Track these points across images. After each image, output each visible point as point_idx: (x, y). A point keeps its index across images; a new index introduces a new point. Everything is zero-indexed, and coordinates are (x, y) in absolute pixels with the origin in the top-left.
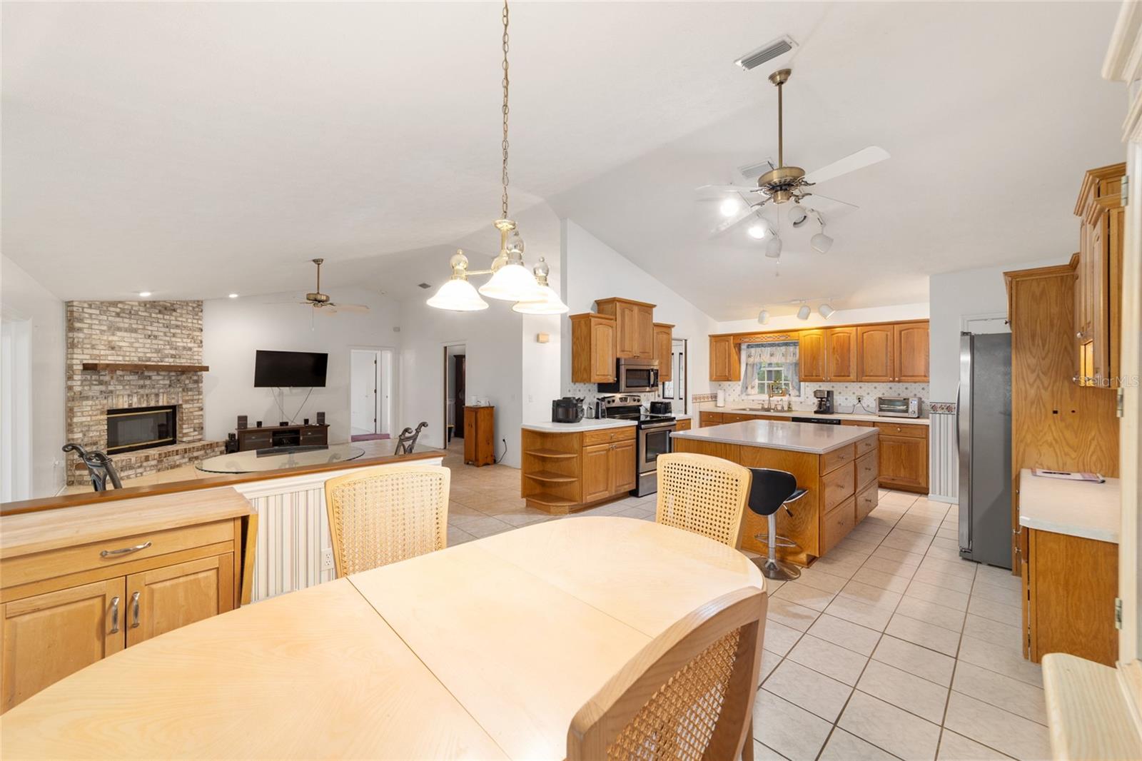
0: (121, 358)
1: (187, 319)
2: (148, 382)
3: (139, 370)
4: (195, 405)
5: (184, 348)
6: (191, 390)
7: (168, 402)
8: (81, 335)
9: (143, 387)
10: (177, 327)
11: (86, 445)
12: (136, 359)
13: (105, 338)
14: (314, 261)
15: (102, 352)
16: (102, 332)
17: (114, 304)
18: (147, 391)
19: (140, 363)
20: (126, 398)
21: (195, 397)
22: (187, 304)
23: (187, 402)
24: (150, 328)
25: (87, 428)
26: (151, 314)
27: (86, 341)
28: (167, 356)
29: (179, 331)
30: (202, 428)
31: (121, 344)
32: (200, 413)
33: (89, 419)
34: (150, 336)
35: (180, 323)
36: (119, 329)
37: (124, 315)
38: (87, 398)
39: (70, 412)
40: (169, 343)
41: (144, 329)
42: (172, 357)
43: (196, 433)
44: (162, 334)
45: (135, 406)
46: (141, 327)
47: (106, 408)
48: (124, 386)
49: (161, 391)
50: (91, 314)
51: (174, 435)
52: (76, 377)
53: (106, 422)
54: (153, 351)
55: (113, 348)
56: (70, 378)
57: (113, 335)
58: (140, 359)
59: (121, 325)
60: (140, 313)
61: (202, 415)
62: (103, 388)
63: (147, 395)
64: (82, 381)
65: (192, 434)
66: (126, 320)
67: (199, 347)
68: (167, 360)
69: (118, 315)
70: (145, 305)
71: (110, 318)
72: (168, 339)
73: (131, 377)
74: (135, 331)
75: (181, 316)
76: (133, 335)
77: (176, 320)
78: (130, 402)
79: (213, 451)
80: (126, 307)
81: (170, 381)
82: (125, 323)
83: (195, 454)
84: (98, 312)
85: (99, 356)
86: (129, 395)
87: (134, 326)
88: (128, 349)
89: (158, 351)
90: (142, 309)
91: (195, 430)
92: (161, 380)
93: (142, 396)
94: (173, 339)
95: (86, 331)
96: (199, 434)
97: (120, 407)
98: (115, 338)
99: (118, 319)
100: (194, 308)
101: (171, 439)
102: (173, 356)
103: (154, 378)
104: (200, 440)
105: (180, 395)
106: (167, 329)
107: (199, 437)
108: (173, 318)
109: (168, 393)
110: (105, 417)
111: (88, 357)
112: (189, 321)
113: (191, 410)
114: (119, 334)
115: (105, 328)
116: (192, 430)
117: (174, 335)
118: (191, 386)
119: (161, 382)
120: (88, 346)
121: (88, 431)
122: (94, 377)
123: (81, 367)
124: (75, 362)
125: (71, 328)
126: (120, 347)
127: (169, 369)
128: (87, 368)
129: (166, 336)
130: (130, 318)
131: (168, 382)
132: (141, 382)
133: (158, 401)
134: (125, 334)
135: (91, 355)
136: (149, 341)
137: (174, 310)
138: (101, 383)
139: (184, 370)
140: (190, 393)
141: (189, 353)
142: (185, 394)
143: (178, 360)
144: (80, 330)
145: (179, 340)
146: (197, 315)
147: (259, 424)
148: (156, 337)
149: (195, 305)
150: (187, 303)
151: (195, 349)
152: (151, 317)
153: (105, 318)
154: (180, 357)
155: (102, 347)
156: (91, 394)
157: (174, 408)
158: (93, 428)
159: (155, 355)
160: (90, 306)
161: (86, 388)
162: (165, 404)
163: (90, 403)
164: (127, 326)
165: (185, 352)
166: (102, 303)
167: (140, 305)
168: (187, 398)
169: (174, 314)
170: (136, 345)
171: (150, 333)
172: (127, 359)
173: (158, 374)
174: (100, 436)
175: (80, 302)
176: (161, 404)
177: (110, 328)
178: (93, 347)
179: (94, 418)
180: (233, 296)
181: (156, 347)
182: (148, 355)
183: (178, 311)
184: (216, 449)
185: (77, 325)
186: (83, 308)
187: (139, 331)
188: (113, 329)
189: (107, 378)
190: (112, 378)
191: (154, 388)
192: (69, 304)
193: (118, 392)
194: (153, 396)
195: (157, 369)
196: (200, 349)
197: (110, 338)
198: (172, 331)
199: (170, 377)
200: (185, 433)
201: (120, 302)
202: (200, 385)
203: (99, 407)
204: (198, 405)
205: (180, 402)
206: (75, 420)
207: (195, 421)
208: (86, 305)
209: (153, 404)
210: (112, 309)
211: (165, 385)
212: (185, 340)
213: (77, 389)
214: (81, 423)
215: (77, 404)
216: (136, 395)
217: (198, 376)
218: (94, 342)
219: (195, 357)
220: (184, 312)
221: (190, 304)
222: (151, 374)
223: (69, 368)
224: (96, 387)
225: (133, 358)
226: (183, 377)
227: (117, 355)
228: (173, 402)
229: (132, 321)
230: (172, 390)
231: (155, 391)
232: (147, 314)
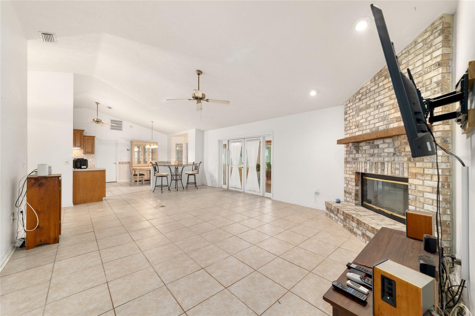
2: (376, 151)
9: (372, 155)
17: (358, 93)
18: (376, 159)
23: (415, 175)
36: (361, 110)
42: (397, 121)
44: (387, 99)
47: (355, 171)
49: (386, 159)
54: (380, 120)
55: (357, 126)
57: (358, 116)
59: (361, 106)
63: (376, 163)
68: (392, 125)
71: (357, 104)
74: (368, 107)
78: (366, 168)
81: (395, 148)
82: (364, 103)
86: (365, 162)
89: (384, 119)
93: (372, 163)
98: (359, 118)
103: (380, 146)
105: (405, 165)
113: (420, 188)
119: (386, 150)
129: (391, 99)
130: (366, 98)
136: (377, 111)
142: (411, 165)
148: (382, 105)
150: (416, 43)
159: (381, 123)
162: (390, 174)
168: (414, 171)
170: (369, 119)
173: (384, 143)
176: (386, 173)
181: (382, 115)
194: (379, 164)
197: (357, 119)
201: (361, 89)
203: (352, 169)
205: (406, 175)
209: (379, 173)
216: (368, 162)
221: (419, 40)
227: (360, 131)
230: (396, 159)
231: (381, 159)
232: (376, 87)
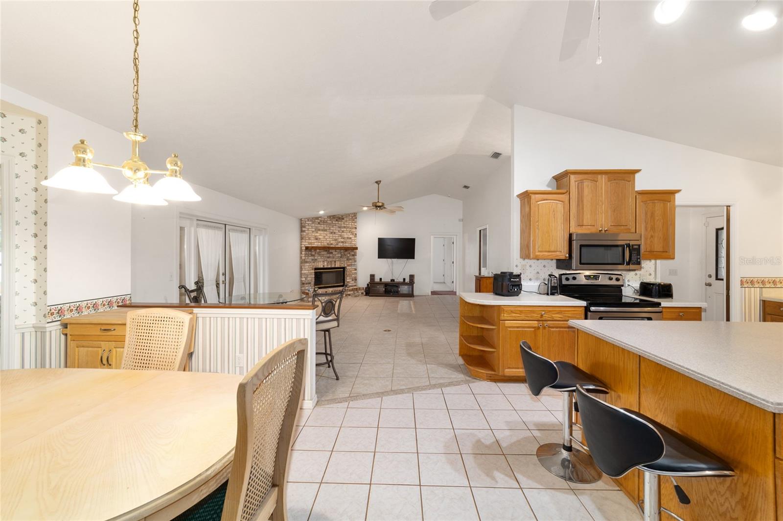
0: (320, 244)
1: (349, 223)
2: (331, 255)
3: (327, 249)
4: (353, 267)
5: (348, 238)
6: (351, 259)
7: (340, 265)
8: (305, 234)
9: (329, 257)
10: (344, 227)
11: (306, 284)
12: (326, 244)
13: (314, 234)
14: (376, 182)
15: (313, 241)
16: (313, 231)
17: (318, 218)
18: (331, 260)
19: (328, 246)
20: (322, 263)
21: (353, 263)
22: (349, 216)
23: (348, 265)
24: (332, 229)
25: (307, 276)
26: (332, 221)
27: (307, 236)
28: (339, 242)
29: (345, 229)
30: (356, 280)
31: (320, 237)
32: (355, 272)
33: (307, 272)
34: (332, 233)
35: (345, 225)
36: (319, 230)
37: (321, 223)
38: (307, 262)
39: (301, 269)
40: (341, 236)
41: (330, 229)
43: (353, 282)
44: (337, 231)
45: (325, 267)
46: (328, 228)
47: (314, 267)
48: (321, 257)
49: (337, 259)
50: (308, 224)
51: (344, 283)
52: (303, 253)
53: (314, 274)
54: (333, 240)
55: (317, 239)
56: (301, 253)
57: (317, 233)
58: (328, 244)
59: (320, 228)
60: (328, 222)
61: (356, 273)
62: (313, 258)
63: (331, 262)
64: (305, 254)
65: (351, 282)
66: (322, 226)
67: (355, 237)
68: (339, 244)
69: (319, 223)
70: (330, 217)
71: (316, 225)
72: (340, 233)
73: (324, 253)
74: (326, 230)
75: (346, 222)
76: (325, 232)
77: (344, 224)
78: (324, 265)
79: (358, 292)
80: (323, 219)
82: (321, 227)
83: (349, 293)
84: (311, 223)
85: (312, 243)
86: (323, 262)
87: (326, 228)
88: (323, 239)
89: (336, 240)
90: (329, 219)
91: (353, 281)
92: (337, 254)
93: (329, 262)
94: (343, 234)
95: (306, 232)
96: (355, 283)
97: (319, 267)
98: (318, 234)
99: (319, 225)
100: (352, 217)
101: (342, 284)
102: (342, 242)
103: (334, 253)
104: (355, 286)
105: (346, 262)
106: (339, 229)
107: (354, 284)
108: (342, 223)
109: (340, 261)
110: (313, 271)
111: (307, 243)
112: (350, 224)
113: (352, 270)
114: (319, 232)
115: (313, 230)
116: (351, 280)
117: (343, 232)
118: (351, 257)
120: (307, 238)
121: (307, 277)
122: (310, 253)
123: (304, 248)
124: (303, 246)
125: (302, 231)
126: (320, 239)
127: (340, 248)
128: (307, 248)
129: (339, 232)
130: (324, 225)
131: (340, 255)
132: (328, 255)
133: (335, 265)
134: (322, 232)
135: (308, 242)
136: (332, 235)
137: (343, 219)
138: (312, 255)
139: (346, 249)
140: (350, 261)
141: (350, 240)
142: (348, 261)
143: (344, 244)
144: (304, 231)
145: (345, 234)
146: (354, 220)
147: (381, 279)
148: (335, 233)
149: (353, 215)
151: (353, 238)
152: (332, 223)
153: (314, 225)
154: (345, 243)
155: (312, 239)
156: (308, 260)
157: (344, 268)
158: (309, 276)
159: (334, 242)
160: (308, 221)
161: (307, 258)
162: (339, 266)
163: (308, 264)
164: (322, 228)
165: (348, 240)
166: (313, 218)
167: (328, 218)
168: (349, 264)
169: (343, 221)
170: (326, 237)
171: (332, 231)
172: (323, 244)
173: (336, 251)
174: (312, 280)
175: (304, 219)
176: (337, 266)
177: (316, 230)
178: (309, 239)
179: (309, 271)
180: (365, 209)
181: (334, 238)
182: (331, 242)
183: (345, 219)
184: (359, 291)
185: (304, 229)
186: (306, 221)
187: (328, 230)
188: (317, 230)
189: (313, 253)
190: (315, 253)
191: (334, 258)
192: (301, 220)
193: (318, 260)
194: (333, 262)
195: (335, 249)
196: (355, 238)
197: (316, 234)
198: (342, 229)
199: (341, 253)
200: (348, 282)
201: (320, 217)
202: (355, 257)
203: (311, 266)
204: (354, 267)
205: (346, 266)
206: (303, 272)
207: (353, 276)
208: (307, 220)
209: (333, 266)
210: (316, 221)
211: (339, 257)
212: (348, 234)
213: (303, 258)
214: (305, 273)
215: (303, 265)
216: (326, 261)
217: (354, 252)
218: (309, 237)
219: (353, 243)
220: (348, 219)
221: (351, 215)
222: (332, 251)
223: (301, 248)
224: (310, 257)
225: (325, 244)
226: (346, 253)
227: (319, 242)
228: (342, 266)
229: (325, 226)
230: (342, 259)
231: (334, 259)
232: (331, 222)
